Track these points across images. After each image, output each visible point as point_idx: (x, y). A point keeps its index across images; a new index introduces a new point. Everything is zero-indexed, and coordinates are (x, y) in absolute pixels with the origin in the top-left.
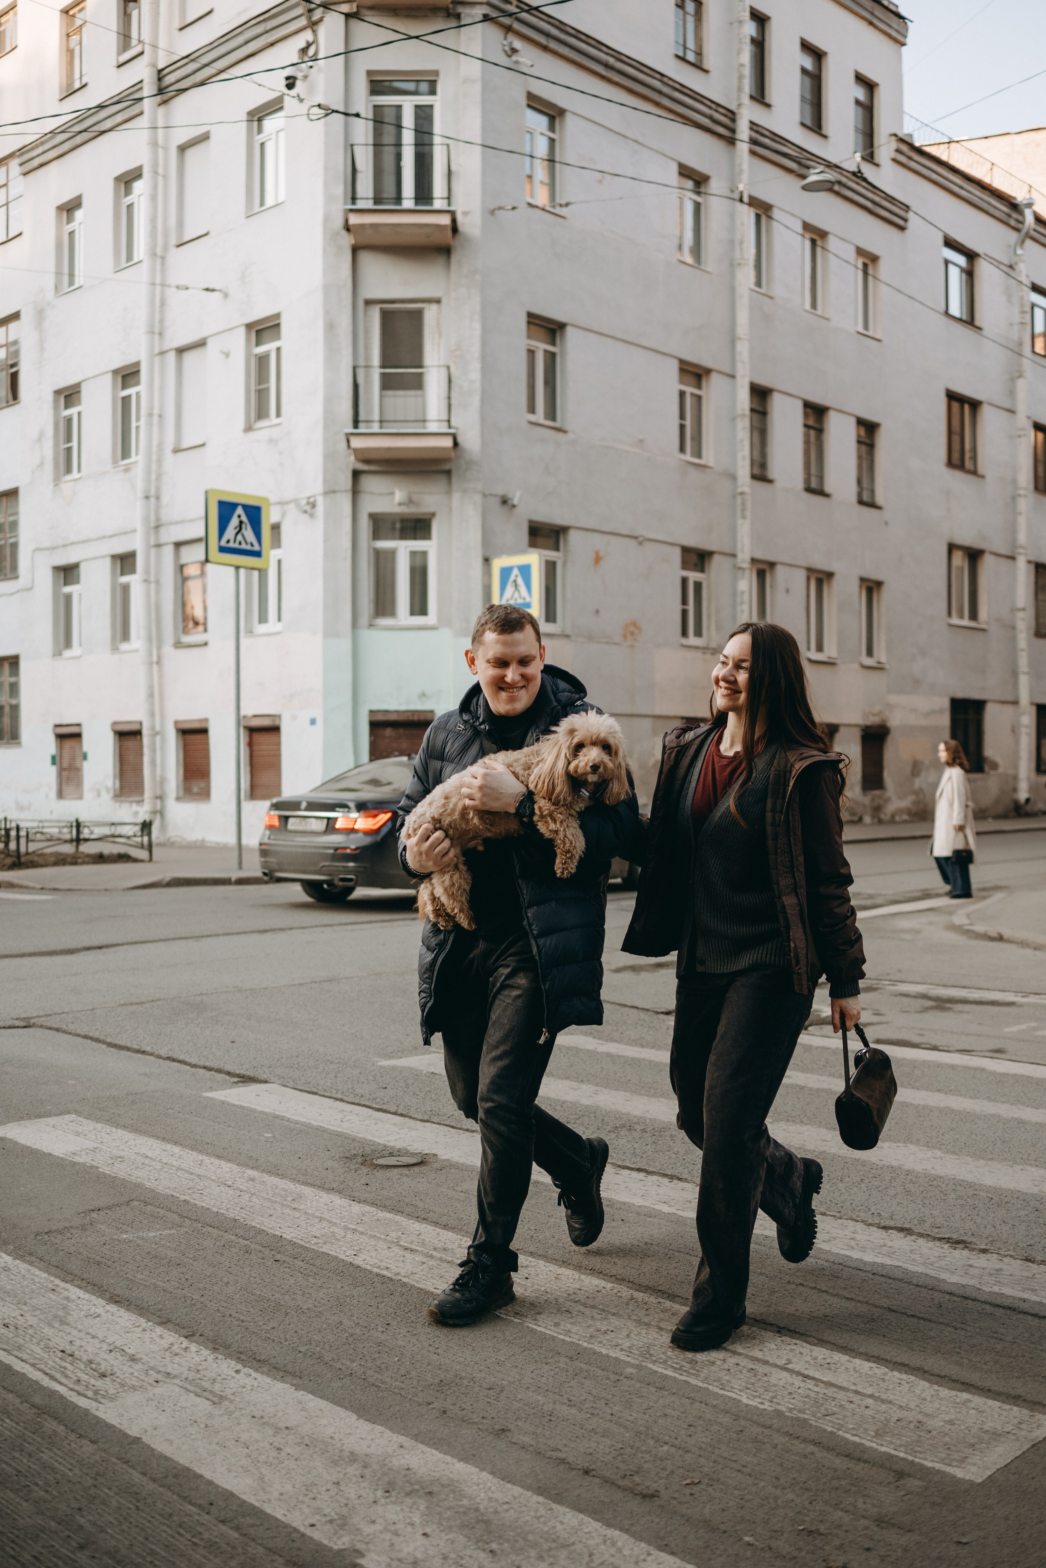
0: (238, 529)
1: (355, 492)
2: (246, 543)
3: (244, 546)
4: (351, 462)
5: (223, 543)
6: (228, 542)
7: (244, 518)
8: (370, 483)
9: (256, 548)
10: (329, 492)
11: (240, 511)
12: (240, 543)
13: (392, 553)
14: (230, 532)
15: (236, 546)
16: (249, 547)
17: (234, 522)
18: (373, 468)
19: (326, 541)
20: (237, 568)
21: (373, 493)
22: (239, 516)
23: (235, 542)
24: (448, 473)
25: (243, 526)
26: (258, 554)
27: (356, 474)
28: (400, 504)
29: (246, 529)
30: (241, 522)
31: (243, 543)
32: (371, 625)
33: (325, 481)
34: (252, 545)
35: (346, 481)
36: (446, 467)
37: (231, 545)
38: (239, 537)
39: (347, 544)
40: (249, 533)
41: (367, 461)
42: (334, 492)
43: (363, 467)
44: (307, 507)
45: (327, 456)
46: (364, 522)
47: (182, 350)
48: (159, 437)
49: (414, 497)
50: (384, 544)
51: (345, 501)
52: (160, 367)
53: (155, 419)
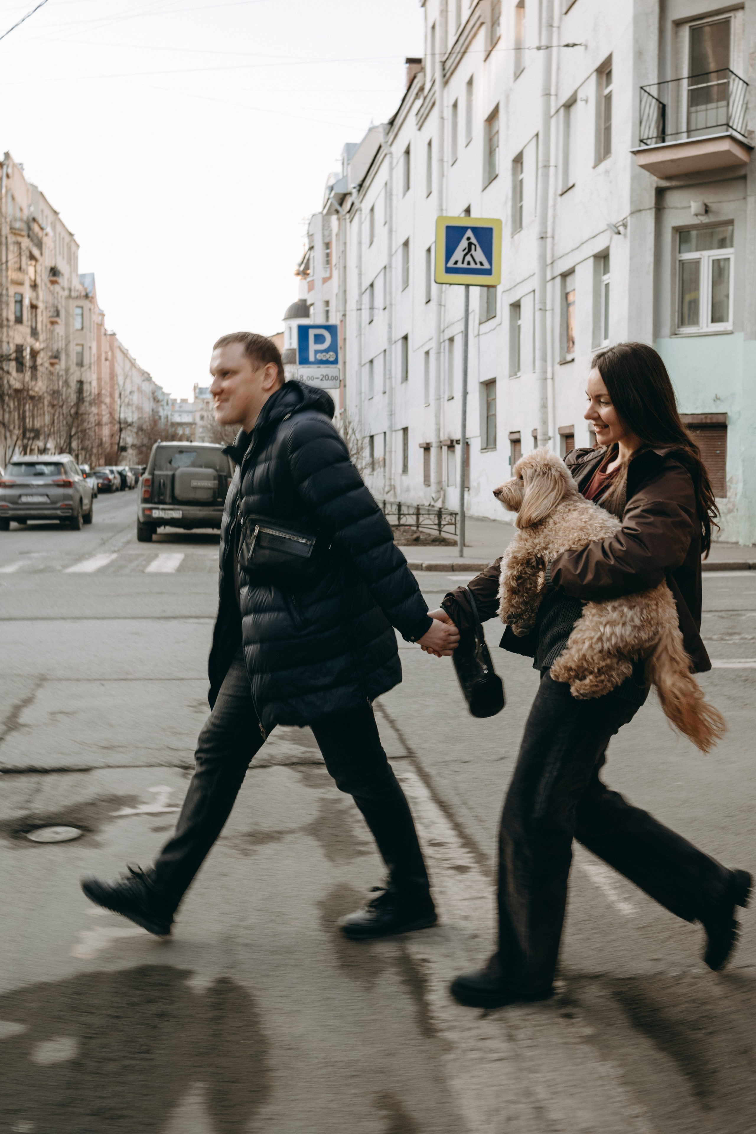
0: (466, 251)
1: (659, 208)
2: (476, 263)
3: (473, 265)
4: (652, 181)
5: (451, 264)
6: (456, 263)
7: (473, 240)
8: (674, 199)
9: (487, 266)
10: (636, 212)
11: (469, 233)
12: (469, 263)
13: (696, 263)
14: (458, 254)
15: (465, 265)
16: (479, 266)
17: (464, 244)
18: (674, 183)
19: (631, 258)
20: (467, 286)
21: (676, 208)
22: (469, 239)
23: (463, 263)
24: (744, 178)
25: (473, 247)
26: (488, 272)
27: (660, 193)
28: (696, 215)
29: (475, 250)
30: (470, 244)
31: (472, 262)
32: (674, 334)
33: (632, 202)
34: (481, 264)
35: (650, 199)
36: (742, 172)
37: (459, 265)
38: (468, 258)
39: (649, 258)
40: (479, 255)
41: (668, 178)
42: (640, 211)
43: (664, 184)
44: (621, 229)
45: (634, 178)
46: (668, 236)
47: (569, 105)
48: (555, 185)
49: (713, 207)
50: (688, 256)
51: (649, 219)
52: (557, 124)
53: (552, 170)
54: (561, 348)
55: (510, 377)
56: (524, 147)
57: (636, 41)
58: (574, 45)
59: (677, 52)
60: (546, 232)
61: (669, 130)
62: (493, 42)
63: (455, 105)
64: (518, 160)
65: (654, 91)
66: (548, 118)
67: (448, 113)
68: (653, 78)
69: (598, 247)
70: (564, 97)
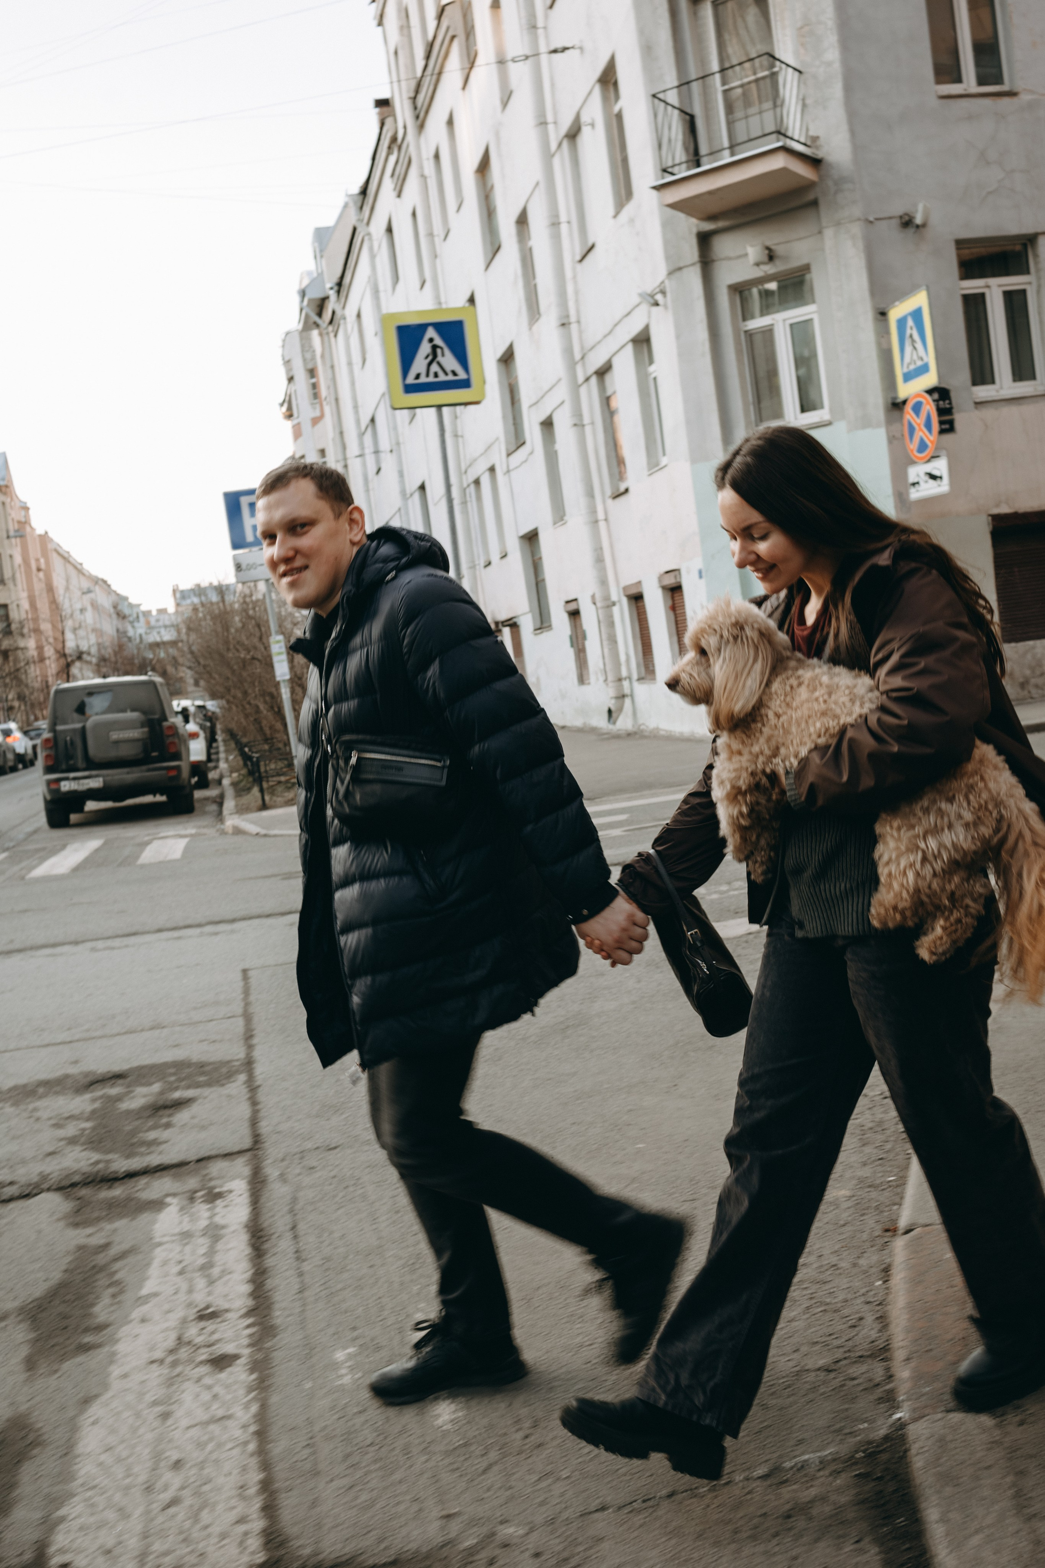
0: (430, 358)
1: (706, 261)
2: (446, 374)
3: (442, 377)
4: (689, 226)
5: (410, 380)
6: (418, 376)
7: (438, 341)
8: (725, 246)
9: (462, 375)
10: (675, 271)
11: (431, 333)
12: (436, 375)
13: (768, 333)
14: (419, 364)
15: (431, 379)
16: (450, 377)
17: (425, 348)
18: (721, 224)
19: (678, 337)
20: (439, 407)
21: (729, 259)
22: (431, 340)
23: (428, 375)
24: (815, 203)
25: (439, 351)
26: (465, 384)
27: (704, 240)
28: (757, 264)
29: (443, 355)
30: (435, 348)
31: (441, 373)
33: (668, 258)
34: (454, 373)
35: (691, 251)
36: (811, 197)
37: (423, 379)
38: (435, 368)
39: (702, 334)
40: (449, 360)
41: (712, 218)
42: (680, 269)
43: (708, 226)
44: (659, 297)
45: (666, 225)
46: (723, 299)
47: (573, 135)
48: (571, 249)
49: (779, 250)
50: (757, 323)
51: (694, 278)
52: (561, 164)
53: (564, 228)
54: (611, 475)
55: (555, 523)
56: (527, 201)
57: (641, 31)
58: (565, 49)
59: (699, 40)
60: (568, 316)
61: (703, 150)
62: (470, 61)
63: (437, 156)
64: (522, 220)
65: (672, 97)
66: (548, 157)
67: (429, 168)
68: (671, 79)
69: (634, 327)
70: (565, 125)
